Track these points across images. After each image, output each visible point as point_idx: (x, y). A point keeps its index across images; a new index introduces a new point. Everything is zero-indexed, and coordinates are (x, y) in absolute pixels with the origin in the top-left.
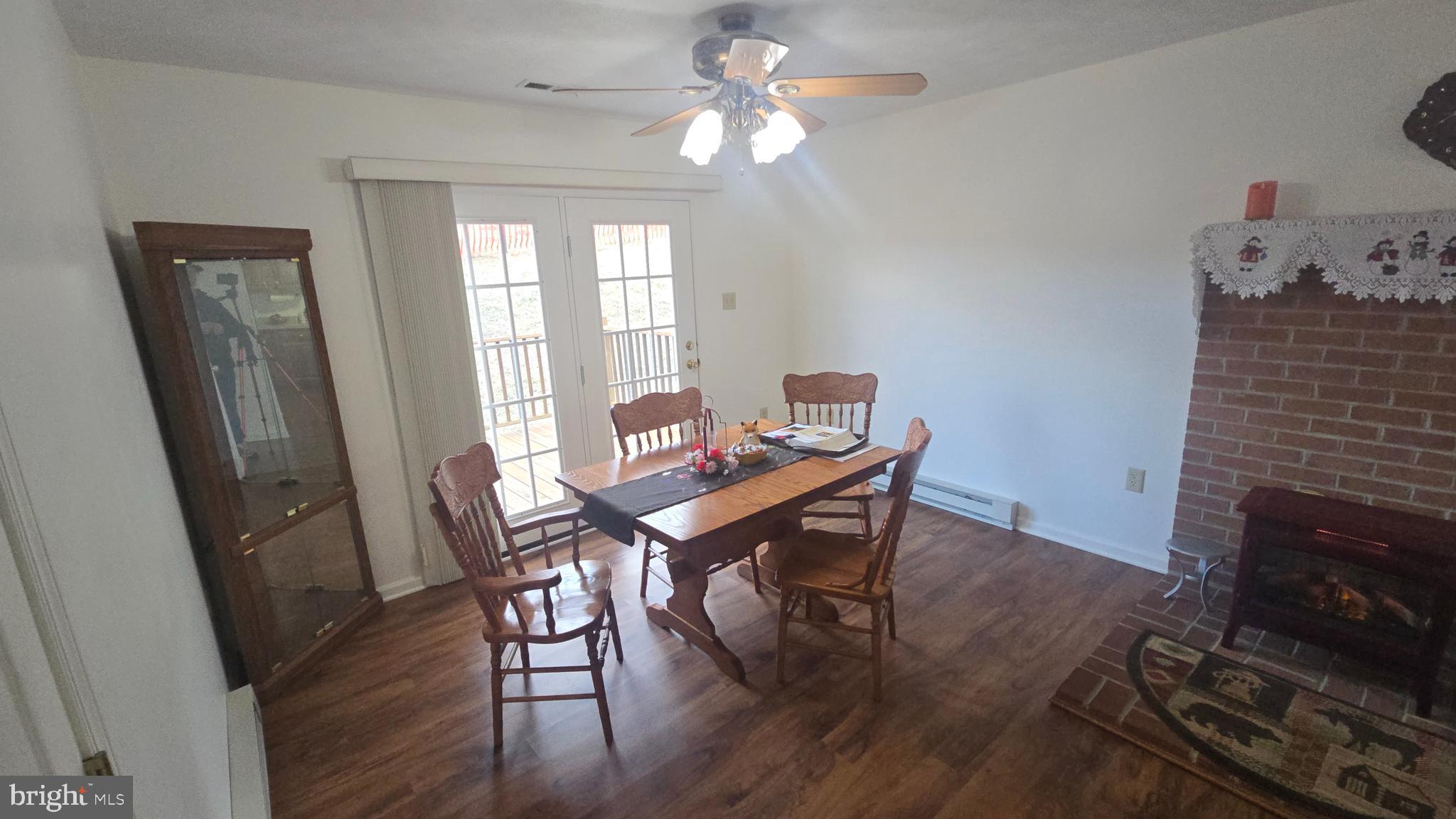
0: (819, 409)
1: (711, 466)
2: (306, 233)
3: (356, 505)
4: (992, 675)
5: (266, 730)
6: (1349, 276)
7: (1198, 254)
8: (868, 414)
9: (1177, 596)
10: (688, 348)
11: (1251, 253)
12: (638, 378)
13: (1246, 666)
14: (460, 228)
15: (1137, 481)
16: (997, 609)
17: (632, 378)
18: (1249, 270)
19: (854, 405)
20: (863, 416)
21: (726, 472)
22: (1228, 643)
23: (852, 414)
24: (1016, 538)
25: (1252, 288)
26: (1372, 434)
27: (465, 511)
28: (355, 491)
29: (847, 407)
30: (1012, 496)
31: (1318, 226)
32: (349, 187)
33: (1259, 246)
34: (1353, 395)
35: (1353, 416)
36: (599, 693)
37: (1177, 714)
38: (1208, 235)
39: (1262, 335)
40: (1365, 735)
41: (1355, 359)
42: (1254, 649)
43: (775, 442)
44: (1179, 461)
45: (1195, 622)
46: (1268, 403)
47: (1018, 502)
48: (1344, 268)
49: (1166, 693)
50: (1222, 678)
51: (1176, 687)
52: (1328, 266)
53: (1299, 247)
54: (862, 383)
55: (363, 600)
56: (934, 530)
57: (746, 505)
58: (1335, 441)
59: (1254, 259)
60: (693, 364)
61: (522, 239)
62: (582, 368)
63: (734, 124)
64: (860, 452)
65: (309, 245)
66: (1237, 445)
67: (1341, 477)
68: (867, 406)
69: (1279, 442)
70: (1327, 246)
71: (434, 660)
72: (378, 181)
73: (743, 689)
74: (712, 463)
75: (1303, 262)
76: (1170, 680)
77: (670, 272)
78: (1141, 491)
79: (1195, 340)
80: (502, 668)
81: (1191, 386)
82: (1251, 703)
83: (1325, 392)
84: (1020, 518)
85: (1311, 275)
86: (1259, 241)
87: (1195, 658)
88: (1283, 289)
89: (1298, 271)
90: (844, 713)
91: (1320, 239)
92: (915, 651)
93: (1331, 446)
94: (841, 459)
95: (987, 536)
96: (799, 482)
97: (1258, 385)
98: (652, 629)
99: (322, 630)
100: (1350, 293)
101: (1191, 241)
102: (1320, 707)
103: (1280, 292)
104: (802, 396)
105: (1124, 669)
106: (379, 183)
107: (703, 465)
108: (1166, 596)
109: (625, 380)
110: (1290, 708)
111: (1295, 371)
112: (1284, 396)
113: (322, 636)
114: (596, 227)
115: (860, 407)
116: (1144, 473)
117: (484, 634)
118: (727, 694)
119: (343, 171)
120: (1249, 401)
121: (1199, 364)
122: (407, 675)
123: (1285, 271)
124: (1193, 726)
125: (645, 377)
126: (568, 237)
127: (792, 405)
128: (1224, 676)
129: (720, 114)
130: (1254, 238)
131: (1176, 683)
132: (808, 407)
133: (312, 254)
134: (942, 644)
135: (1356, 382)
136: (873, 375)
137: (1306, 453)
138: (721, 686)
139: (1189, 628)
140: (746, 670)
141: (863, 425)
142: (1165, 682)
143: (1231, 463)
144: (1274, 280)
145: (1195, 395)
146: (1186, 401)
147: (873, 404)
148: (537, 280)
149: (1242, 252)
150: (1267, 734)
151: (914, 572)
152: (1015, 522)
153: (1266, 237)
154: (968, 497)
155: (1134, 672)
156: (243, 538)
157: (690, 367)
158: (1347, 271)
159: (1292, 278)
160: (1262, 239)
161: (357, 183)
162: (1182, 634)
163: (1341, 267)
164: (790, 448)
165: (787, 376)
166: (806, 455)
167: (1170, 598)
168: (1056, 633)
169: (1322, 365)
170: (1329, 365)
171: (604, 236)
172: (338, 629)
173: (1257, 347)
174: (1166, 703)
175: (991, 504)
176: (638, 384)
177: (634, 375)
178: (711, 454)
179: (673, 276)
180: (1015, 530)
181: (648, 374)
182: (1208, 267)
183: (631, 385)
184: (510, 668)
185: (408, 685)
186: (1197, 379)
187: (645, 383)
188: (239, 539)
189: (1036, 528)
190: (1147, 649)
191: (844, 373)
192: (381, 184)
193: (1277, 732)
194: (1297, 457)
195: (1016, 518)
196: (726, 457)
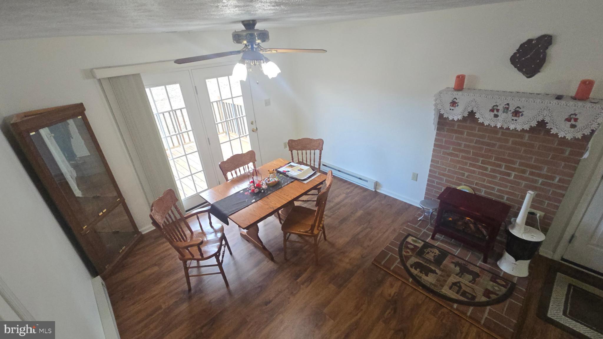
0: (302, 152)
1: (257, 190)
2: (82, 104)
3: (125, 204)
4: (355, 253)
5: (108, 289)
6: (483, 116)
7: (436, 102)
8: (320, 154)
9: (422, 219)
10: (252, 124)
11: (454, 103)
12: (238, 116)
13: (435, 246)
14: (147, 90)
15: (415, 177)
16: (362, 226)
17: (236, 117)
18: (453, 110)
19: (315, 151)
20: (319, 155)
21: (263, 191)
22: (433, 238)
23: (314, 154)
24: (376, 193)
25: (453, 117)
26: (486, 169)
27: (164, 221)
28: (124, 199)
29: (312, 151)
30: (375, 179)
31: (475, 97)
33: (457, 101)
34: (483, 156)
35: (481, 163)
36: (222, 272)
37: (409, 266)
38: (440, 95)
39: (456, 132)
40: (464, 270)
41: (483, 143)
42: (441, 239)
43: (283, 174)
44: (428, 172)
45: (425, 230)
46: (457, 156)
47: (377, 181)
48: (482, 113)
49: (408, 258)
50: (427, 252)
51: (411, 256)
52: (477, 112)
53: (469, 103)
54: (318, 142)
55: (135, 236)
56: (347, 192)
57: (268, 208)
58: (475, 171)
59: (454, 106)
60: (254, 130)
61: (175, 90)
62: (208, 139)
63: (252, 64)
64: (313, 178)
65: (84, 110)
66: (446, 169)
67: (476, 182)
68: (320, 152)
69: (459, 169)
70: (478, 105)
71: (164, 258)
72: (108, 78)
73: (273, 263)
74: (257, 189)
75: (470, 110)
76: (410, 253)
77: (241, 94)
78: (416, 181)
79: (435, 132)
80: (187, 266)
81: (433, 147)
82: (433, 261)
83: (474, 154)
84: (377, 187)
85: (472, 114)
86: (457, 99)
87: (420, 244)
88: (463, 119)
89: (468, 112)
90: (305, 270)
91: (476, 101)
92: (332, 245)
93: (474, 172)
94: (305, 182)
95: (366, 193)
96: (288, 195)
97: (454, 149)
98: (243, 241)
99: (122, 250)
100: (483, 122)
101: (434, 97)
102: (453, 261)
103: (461, 119)
104: (295, 148)
105: (397, 249)
106: (108, 79)
107: (253, 190)
108: (419, 219)
109: (233, 118)
110: (444, 262)
111: (466, 146)
112: (462, 154)
113: (122, 252)
114: (207, 80)
115: (317, 152)
116: (418, 174)
117: (179, 258)
118: (268, 265)
119: (92, 75)
120: (451, 154)
121: (436, 140)
122: (155, 265)
123: (464, 112)
124: (413, 270)
125: (241, 116)
126: (195, 86)
127: (292, 151)
128: (428, 251)
129: (245, 65)
130: (455, 98)
131: (412, 254)
132: (298, 152)
133: (86, 113)
134: (341, 241)
135: (483, 151)
136: (322, 139)
137: (466, 174)
138: (265, 262)
139: (423, 232)
140: (274, 256)
141: (319, 158)
142: (409, 254)
143: (444, 175)
144: (460, 115)
145: (434, 150)
146: (431, 153)
147: (322, 151)
148: (185, 107)
149: (451, 103)
150: (434, 272)
151: (337, 211)
152: (375, 188)
153: (459, 98)
154: (360, 179)
155: (400, 250)
156: (84, 228)
157: (253, 131)
158: (483, 114)
159: (466, 115)
160: (458, 99)
161: (99, 80)
162: (420, 234)
163: (481, 113)
164: (287, 176)
165: (289, 141)
166: (292, 180)
167: (420, 220)
168: (380, 235)
169: (474, 144)
170: (476, 145)
171: (211, 84)
172: (127, 249)
173: (454, 136)
174: (407, 262)
175: (367, 182)
176: (239, 119)
177: (236, 115)
178: (256, 185)
179: (243, 96)
180: (375, 191)
181: (242, 114)
182: (439, 107)
183: (235, 120)
184: (190, 266)
185: (156, 269)
186: (435, 145)
187: (241, 118)
188: (83, 229)
189: (383, 191)
190: (407, 242)
191: (311, 138)
192: (110, 79)
193: (437, 271)
194: (463, 175)
195: (376, 187)
196: (262, 186)
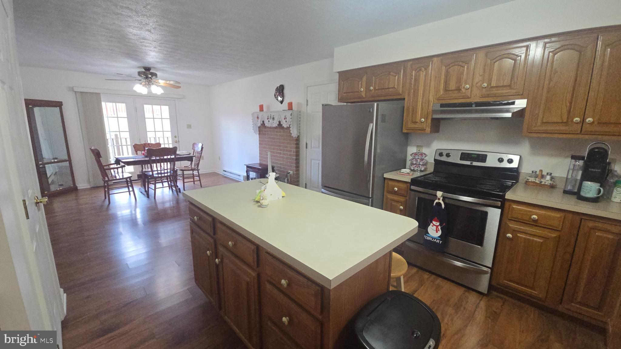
2: (62, 102)
6: (266, 122)
10: (175, 137)
14: (103, 103)
18: (258, 121)
28: (71, 161)
32: (74, 93)
53: (261, 117)
60: (177, 142)
61: (122, 107)
62: (140, 139)
65: (62, 105)
70: (264, 117)
72: (81, 92)
89: (262, 121)
91: (263, 115)
97: (265, 144)
100: (266, 125)
114: (145, 105)
119: (71, 89)
120: (264, 148)
126: (136, 107)
148: (126, 117)
149: (257, 118)
153: (259, 115)
157: (174, 142)
171: (147, 107)
179: (170, 119)
